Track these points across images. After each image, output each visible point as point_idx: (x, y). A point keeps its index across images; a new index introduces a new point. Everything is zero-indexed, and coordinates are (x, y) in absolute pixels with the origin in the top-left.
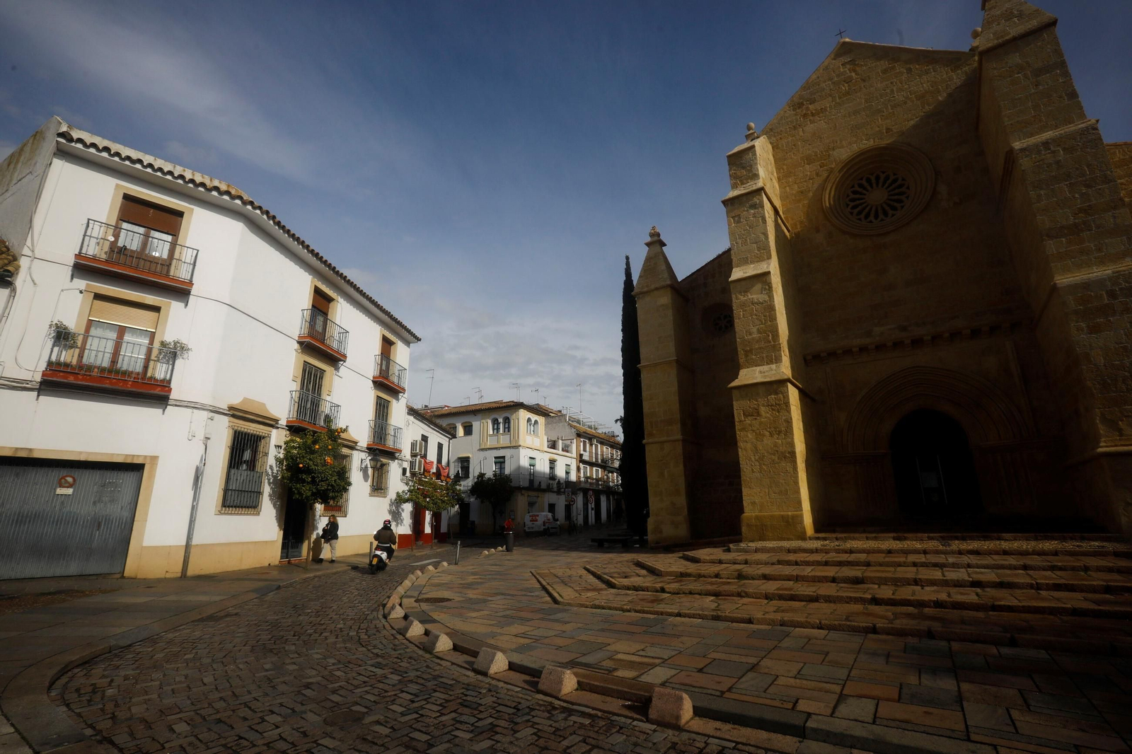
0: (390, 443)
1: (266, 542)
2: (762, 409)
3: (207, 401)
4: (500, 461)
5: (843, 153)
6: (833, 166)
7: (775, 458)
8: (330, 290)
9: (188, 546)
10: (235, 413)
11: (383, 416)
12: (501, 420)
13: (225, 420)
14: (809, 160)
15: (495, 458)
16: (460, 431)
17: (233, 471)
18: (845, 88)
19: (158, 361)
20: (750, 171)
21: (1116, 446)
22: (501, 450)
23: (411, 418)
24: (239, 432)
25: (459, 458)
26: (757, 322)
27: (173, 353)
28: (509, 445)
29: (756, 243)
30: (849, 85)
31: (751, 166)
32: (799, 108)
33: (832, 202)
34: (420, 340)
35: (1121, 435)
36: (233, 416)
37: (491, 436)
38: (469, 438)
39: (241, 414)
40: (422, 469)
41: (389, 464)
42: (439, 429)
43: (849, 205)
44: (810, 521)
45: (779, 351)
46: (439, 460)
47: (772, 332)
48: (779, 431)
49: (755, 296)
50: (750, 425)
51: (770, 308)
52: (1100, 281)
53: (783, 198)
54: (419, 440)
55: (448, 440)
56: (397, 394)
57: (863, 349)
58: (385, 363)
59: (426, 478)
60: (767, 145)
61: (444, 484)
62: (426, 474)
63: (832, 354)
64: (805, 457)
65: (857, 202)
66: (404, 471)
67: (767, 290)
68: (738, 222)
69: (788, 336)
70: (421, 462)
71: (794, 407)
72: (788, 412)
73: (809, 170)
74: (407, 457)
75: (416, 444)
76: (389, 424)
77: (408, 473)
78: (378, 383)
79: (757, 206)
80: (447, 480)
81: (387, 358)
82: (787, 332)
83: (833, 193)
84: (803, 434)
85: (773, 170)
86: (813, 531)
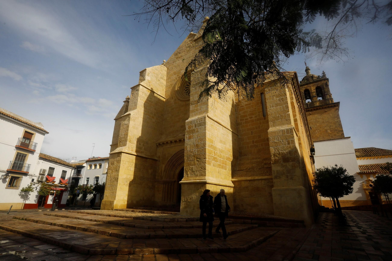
0: (24, 170)
2: (115, 162)
5: (183, 72)
6: (180, 76)
7: (114, 180)
11: (21, 159)
14: (175, 73)
16: (98, 167)
18: (188, 49)
20: (144, 78)
21: (185, 180)
23: (42, 161)
25: (96, 177)
30: (190, 48)
31: (144, 76)
33: (178, 89)
34: (48, 133)
35: (187, 177)
40: (44, 179)
41: (22, 177)
42: (64, 165)
43: (185, 89)
44: (124, 204)
45: (127, 142)
46: (63, 177)
47: (127, 135)
48: (117, 170)
49: (126, 122)
50: (111, 168)
51: (128, 127)
52: (194, 121)
53: (166, 86)
54: (47, 169)
55: (71, 169)
56: (32, 152)
57: (171, 142)
58: (24, 140)
59: (48, 183)
60: (162, 68)
61: (63, 185)
62: (47, 181)
63: (163, 143)
64: (131, 180)
65: (187, 89)
66: (33, 180)
67: (129, 120)
68: (133, 96)
69: (140, 137)
70: (43, 177)
71: (126, 162)
72: (120, 164)
73: (174, 77)
74: (36, 175)
75: (44, 171)
76: (25, 162)
77: (35, 181)
78: (17, 148)
79: (138, 90)
80: (66, 184)
81: (30, 139)
82: (140, 135)
83: (179, 85)
84: (133, 172)
85: (164, 77)
86: (125, 207)
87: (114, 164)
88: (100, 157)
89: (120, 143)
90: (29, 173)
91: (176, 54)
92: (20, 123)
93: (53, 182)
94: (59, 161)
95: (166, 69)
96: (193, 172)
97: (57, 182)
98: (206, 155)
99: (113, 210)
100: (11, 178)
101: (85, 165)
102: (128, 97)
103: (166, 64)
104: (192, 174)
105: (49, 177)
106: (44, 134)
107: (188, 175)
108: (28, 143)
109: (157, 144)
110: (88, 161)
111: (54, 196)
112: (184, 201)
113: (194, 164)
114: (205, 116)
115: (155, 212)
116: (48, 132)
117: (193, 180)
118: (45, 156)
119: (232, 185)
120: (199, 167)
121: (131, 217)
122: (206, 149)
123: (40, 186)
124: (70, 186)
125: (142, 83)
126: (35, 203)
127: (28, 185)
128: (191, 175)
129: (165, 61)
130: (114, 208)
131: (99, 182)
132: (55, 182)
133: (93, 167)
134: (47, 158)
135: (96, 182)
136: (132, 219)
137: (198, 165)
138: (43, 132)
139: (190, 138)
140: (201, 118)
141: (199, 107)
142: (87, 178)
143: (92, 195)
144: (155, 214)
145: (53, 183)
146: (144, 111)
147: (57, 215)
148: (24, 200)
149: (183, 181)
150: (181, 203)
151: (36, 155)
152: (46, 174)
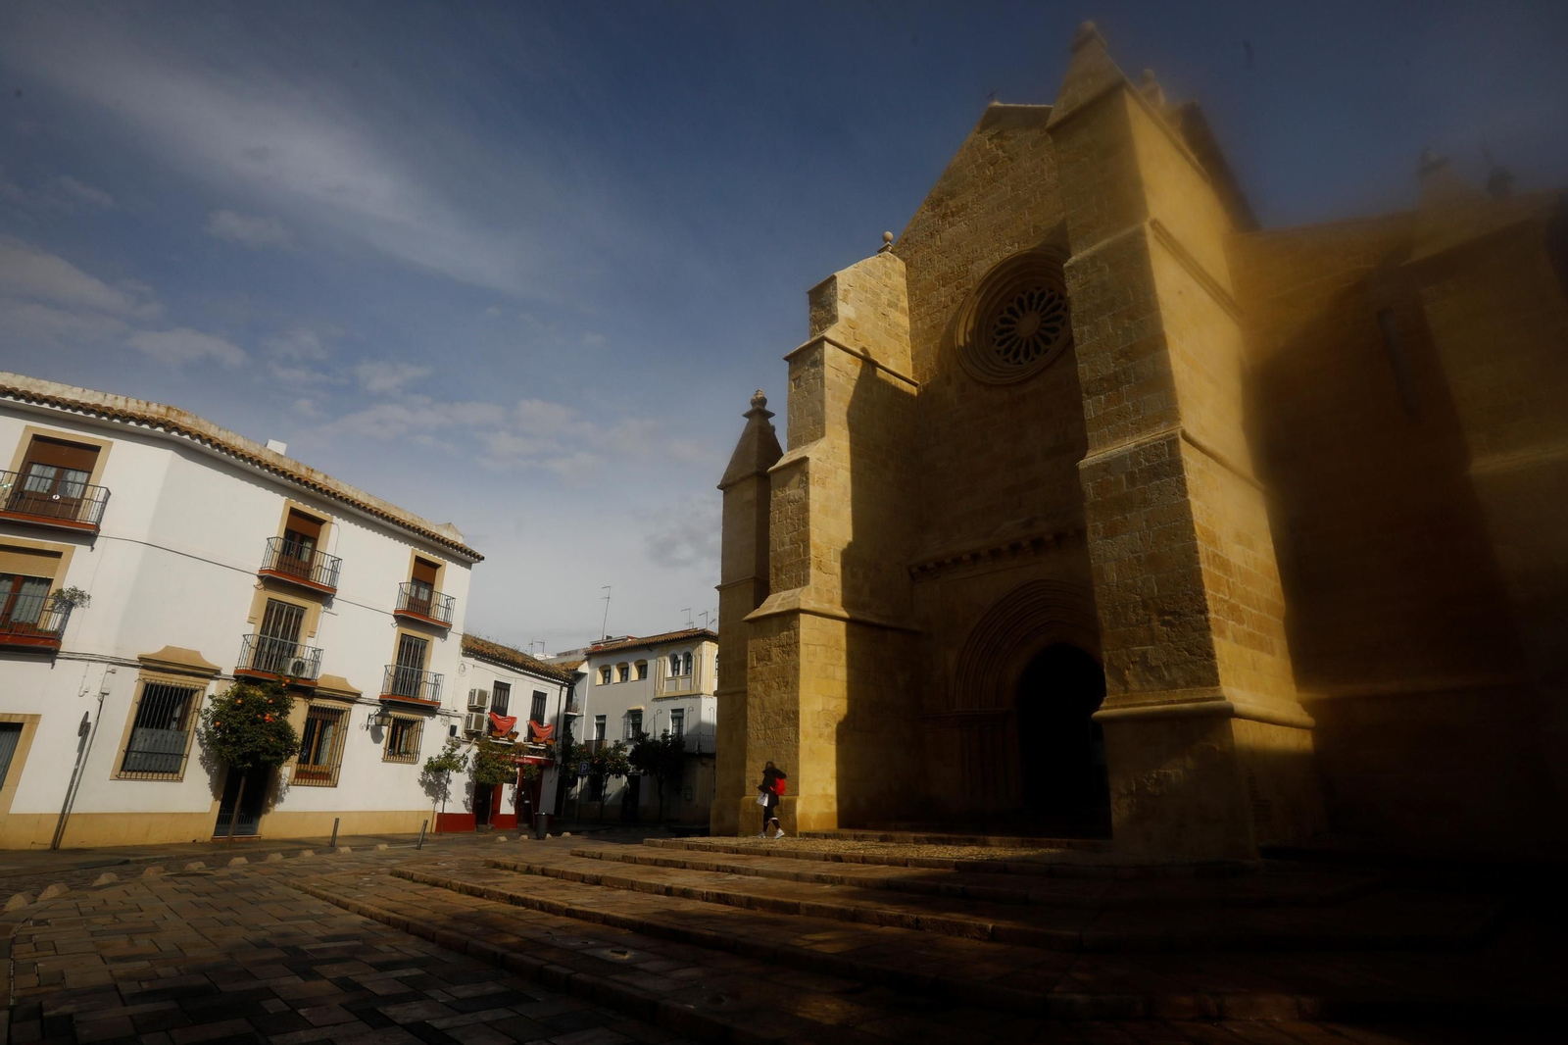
0: (426, 694)
1: (191, 814)
2: (775, 651)
3: (108, 651)
4: (678, 716)
5: (982, 268)
6: (970, 287)
7: (780, 719)
8: (319, 510)
9: (63, 817)
10: (146, 663)
11: (414, 660)
12: (681, 658)
13: (136, 673)
14: (944, 279)
15: (673, 711)
16: (634, 674)
17: (140, 731)
18: (989, 172)
19: (52, 611)
20: (829, 311)
21: (1116, 707)
22: (681, 701)
23: (472, 660)
24: (152, 685)
25: (630, 711)
26: (791, 528)
27: (69, 601)
28: (689, 693)
29: (812, 415)
30: (994, 169)
31: (830, 305)
32: (939, 206)
33: (968, 339)
34: (483, 558)
35: (1126, 691)
36: (144, 667)
37: (668, 679)
38: (643, 682)
39: (158, 665)
40: (485, 728)
41: (422, 721)
42: (536, 672)
43: (995, 340)
44: (827, 810)
45: (808, 568)
46: (537, 715)
47: (803, 542)
48: (787, 682)
49: (792, 492)
50: (761, 674)
51: (804, 508)
52: (1120, 460)
53: (914, 336)
54: (490, 689)
55: (559, 687)
56: (441, 630)
57: (975, 557)
58: (427, 591)
59: (498, 739)
60: (888, 264)
61: (542, 747)
62: (494, 734)
63: (940, 565)
64: (840, 718)
65: (1005, 335)
66: (453, 730)
67: (805, 483)
68: (798, 386)
69: (850, 544)
70: (483, 717)
71: (818, 648)
72: (798, 654)
73: (943, 294)
74: (460, 712)
75: (483, 695)
76: (425, 668)
77: (460, 733)
78: (401, 619)
79: (819, 363)
80: (549, 742)
81: (429, 584)
82: (849, 538)
83: (971, 325)
84: (845, 684)
85: (898, 300)
86: (833, 826)
87: (770, 659)
88: (632, 638)
89: (777, 575)
90: (440, 704)
91: (936, 203)
92: (401, 529)
93: (510, 737)
94: (520, 660)
95: (900, 265)
96: (1150, 669)
97: (522, 729)
98: (1207, 597)
99: (794, 835)
100: (394, 725)
101: (584, 668)
102: (759, 396)
103: (903, 248)
104: (1148, 681)
105: (499, 717)
106: (468, 565)
107: (1125, 683)
108: (425, 598)
109: (915, 570)
110: (594, 654)
111: (516, 786)
112: (1125, 792)
113: (1153, 639)
114: (1173, 435)
115: (992, 839)
116: (482, 554)
117: (1159, 704)
118: (475, 642)
119: (1306, 719)
120: (1178, 650)
121: (942, 864)
122: (1203, 573)
123: (475, 750)
124: (560, 747)
125: (829, 333)
126: (466, 812)
127: (444, 748)
128: (1142, 685)
129: (889, 234)
130: (799, 830)
131: (643, 730)
132: (517, 734)
133: (616, 676)
134: (485, 650)
135: (633, 729)
137: (1172, 642)
138: (467, 557)
139: (1112, 532)
140: (1154, 446)
141: (1128, 401)
142: (598, 717)
143: (624, 779)
144: (998, 851)
145: (510, 741)
146: (851, 442)
148: (436, 801)
149: (1107, 708)
150: (1113, 801)
151: (454, 640)
152: (489, 703)
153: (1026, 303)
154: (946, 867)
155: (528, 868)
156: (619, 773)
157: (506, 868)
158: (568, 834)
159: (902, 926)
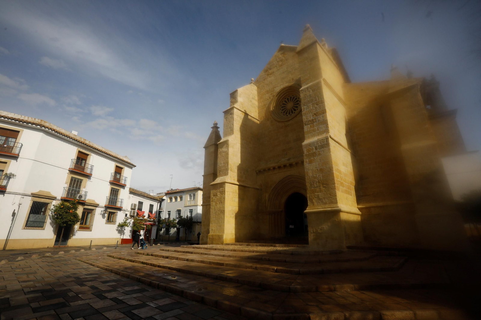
0: (118, 205)
1: (47, 239)
2: (218, 193)
3: (21, 192)
4: (191, 211)
5: (278, 89)
6: (274, 94)
7: (219, 212)
8: (87, 151)
9: (7, 240)
10: (33, 195)
11: (115, 194)
12: (192, 195)
13: (30, 198)
14: (267, 92)
15: (190, 210)
16: (179, 199)
17: (31, 215)
18: (280, 63)
19: (4, 179)
20: (235, 100)
21: (310, 209)
22: (192, 207)
23: (132, 195)
24: (35, 202)
25: (178, 210)
26: (224, 159)
27: (9, 177)
28: (194, 205)
29: (230, 128)
30: (282, 62)
31: (236, 98)
32: (267, 72)
33: (274, 109)
35: (313, 205)
36: (33, 196)
37: (188, 201)
38: (181, 202)
39: (37, 196)
40: (136, 214)
41: (117, 212)
42: (151, 199)
43: (281, 109)
44: (232, 238)
45: (228, 170)
46: (151, 211)
47: (227, 163)
48: (222, 202)
49: (224, 149)
50: (214, 199)
51: (227, 154)
52: (313, 143)
53: (259, 107)
54: (137, 204)
55: (157, 203)
56: (123, 186)
57: (274, 168)
58: (119, 175)
59: (139, 217)
60: (252, 87)
61: (152, 220)
62: (138, 216)
63: (264, 170)
64: (236, 212)
65: (284, 108)
66: (126, 215)
67: (228, 147)
68: (226, 120)
69: (240, 164)
70: (135, 212)
71: (230, 193)
72: (225, 195)
73: (267, 96)
74: (128, 210)
75: (135, 205)
76: (118, 197)
77: (128, 216)
78: (112, 183)
79: (232, 114)
80: (154, 219)
81: (120, 174)
82: (240, 162)
83: (274, 105)
84: (238, 203)
85: (255, 97)
86: (233, 241)
87: (217, 196)
88: (178, 189)
89: (219, 172)
90: (122, 207)
91: (266, 71)
92: (112, 157)
93: (143, 217)
94: (146, 195)
95: (255, 88)
96: (320, 199)
97: (146, 215)
98: (335, 180)
99: (223, 244)
100: (109, 214)
101: (165, 198)
102: (216, 122)
103: (257, 83)
104: (319, 202)
105: (140, 211)
106: (131, 168)
107: (313, 203)
108: (119, 177)
109: (257, 172)
110: (168, 194)
111: (145, 231)
112: (312, 232)
113: (321, 191)
114: (327, 137)
115: (277, 245)
116: (135, 165)
117: (322, 208)
118: (133, 190)
120: (327, 194)
121: (263, 252)
122: (334, 174)
123: (133, 221)
124: (157, 220)
125: (236, 106)
126: (130, 238)
127: (124, 220)
128: (317, 203)
129: (253, 79)
130: (224, 243)
131: (181, 215)
132: (145, 216)
133: (174, 200)
134: (136, 192)
135: (178, 215)
136: (266, 253)
137: (326, 192)
138: (131, 166)
139: (310, 162)
140: (322, 139)
141: (316, 127)
142: (168, 212)
143: (176, 229)
144: (279, 248)
145: (143, 218)
146: (241, 136)
147: (176, 251)
148: (121, 235)
149: (308, 210)
150: (309, 234)
151: (127, 189)
152: (137, 207)
153: (289, 99)
154: (264, 253)
155: (147, 254)
156: (174, 227)
157: (141, 254)
158: (159, 244)
159: (252, 269)
